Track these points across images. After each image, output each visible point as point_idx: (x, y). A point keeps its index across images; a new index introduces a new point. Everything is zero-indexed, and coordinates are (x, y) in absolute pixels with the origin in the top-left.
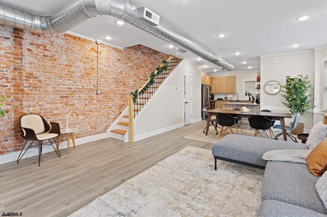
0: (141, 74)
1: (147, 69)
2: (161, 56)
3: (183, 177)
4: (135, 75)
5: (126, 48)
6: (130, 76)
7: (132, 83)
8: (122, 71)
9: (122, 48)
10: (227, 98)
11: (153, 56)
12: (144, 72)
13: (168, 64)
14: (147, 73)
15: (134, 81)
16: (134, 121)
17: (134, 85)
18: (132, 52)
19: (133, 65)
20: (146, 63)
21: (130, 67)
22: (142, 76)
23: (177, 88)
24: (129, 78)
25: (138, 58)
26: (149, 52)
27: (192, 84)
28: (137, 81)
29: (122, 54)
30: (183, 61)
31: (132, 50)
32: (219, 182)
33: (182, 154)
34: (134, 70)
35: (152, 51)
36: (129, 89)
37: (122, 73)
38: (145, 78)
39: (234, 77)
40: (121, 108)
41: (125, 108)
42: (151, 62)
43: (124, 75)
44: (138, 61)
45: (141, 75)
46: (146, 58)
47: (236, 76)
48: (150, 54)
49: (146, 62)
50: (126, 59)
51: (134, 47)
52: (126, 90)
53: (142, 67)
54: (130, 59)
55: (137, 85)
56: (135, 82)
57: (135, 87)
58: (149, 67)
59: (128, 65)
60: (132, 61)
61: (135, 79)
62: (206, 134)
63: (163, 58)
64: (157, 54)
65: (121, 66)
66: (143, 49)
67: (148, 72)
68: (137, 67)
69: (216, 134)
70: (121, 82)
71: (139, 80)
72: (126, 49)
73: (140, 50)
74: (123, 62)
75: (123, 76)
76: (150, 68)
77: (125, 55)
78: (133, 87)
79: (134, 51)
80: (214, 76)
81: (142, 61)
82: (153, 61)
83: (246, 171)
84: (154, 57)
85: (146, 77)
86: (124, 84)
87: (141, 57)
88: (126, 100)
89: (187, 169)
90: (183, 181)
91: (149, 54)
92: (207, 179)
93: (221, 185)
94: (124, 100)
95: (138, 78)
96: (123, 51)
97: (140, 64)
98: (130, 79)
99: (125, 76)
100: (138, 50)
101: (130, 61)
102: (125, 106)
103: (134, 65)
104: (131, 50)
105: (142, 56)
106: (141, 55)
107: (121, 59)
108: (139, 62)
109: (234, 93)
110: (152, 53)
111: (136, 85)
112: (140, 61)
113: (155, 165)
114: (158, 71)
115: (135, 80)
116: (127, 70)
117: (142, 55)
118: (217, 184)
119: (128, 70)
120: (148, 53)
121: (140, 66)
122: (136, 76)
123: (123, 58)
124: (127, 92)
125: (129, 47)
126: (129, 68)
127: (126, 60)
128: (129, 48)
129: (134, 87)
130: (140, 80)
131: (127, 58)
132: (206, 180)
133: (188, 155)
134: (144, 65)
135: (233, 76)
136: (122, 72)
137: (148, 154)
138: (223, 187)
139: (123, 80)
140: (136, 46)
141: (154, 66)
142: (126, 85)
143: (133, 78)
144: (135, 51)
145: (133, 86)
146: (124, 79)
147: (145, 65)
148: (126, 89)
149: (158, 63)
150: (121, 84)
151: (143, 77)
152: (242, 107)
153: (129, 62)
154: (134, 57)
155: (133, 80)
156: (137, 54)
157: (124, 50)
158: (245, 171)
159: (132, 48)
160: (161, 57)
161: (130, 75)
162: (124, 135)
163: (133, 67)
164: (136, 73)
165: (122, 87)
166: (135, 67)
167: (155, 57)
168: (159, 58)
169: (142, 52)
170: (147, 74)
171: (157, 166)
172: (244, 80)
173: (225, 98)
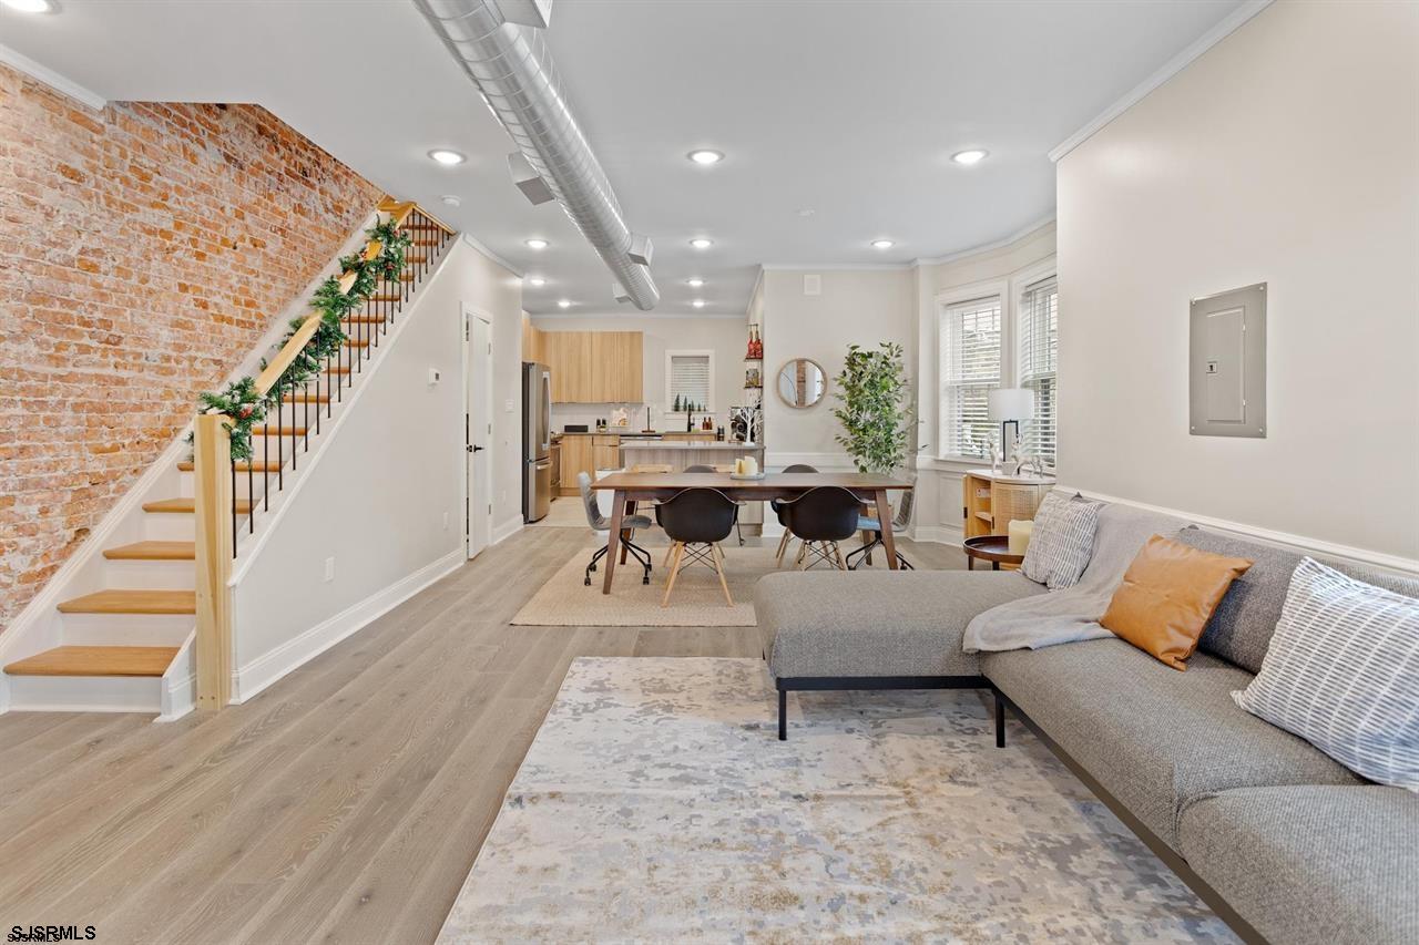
0: (221, 286)
1: (254, 261)
2: (329, 200)
3: (694, 821)
4: (184, 288)
5: (123, 104)
6: (150, 292)
7: (166, 335)
8: (97, 252)
9: (98, 103)
10: (604, 422)
11: (288, 190)
12: (240, 273)
13: (404, 249)
14: (259, 284)
15: (178, 324)
16: (238, 573)
17: (180, 348)
18: (165, 142)
19: (172, 225)
20: (253, 227)
21: (150, 232)
22: (228, 297)
23: (437, 376)
24: (144, 304)
25: (203, 187)
26: (265, 165)
27: (490, 359)
28: (193, 328)
29: (96, 137)
30: (459, 243)
31: (164, 131)
32: (842, 787)
33: (586, 705)
34: (178, 254)
35: (284, 163)
36: (146, 372)
37: (94, 268)
38: (244, 312)
39: (635, 337)
40: (89, 496)
41: (113, 499)
42: (278, 222)
43: (108, 281)
44: (205, 207)
45: (224, 291)
46: (249, 195)
47: (640, 333)
48: (274, 179)
49: (249, 219)
50: (126, 181)
51: (174, 112)
52: (120, 382)
53: (225, 242)
54: (152, 184)
55: (198, 349)
56: (186, 332)
57: (186, 364)
58: (267, 250)
59: (140, 217)
60: (165, 198)
61: (185, 314)
62: (606, 591)
63: (340, 210)
64: (307, 183)
65: (88, 221)
66: (236, 141)
67: (261, 280)
68: (194, 242)
69: (644, 583)
70: (87, 324)
71: (207, 318)
72: (120, 111)
73: (218, 143)
74: (101, 193)
75: (99, 286)
76: (273, 255)
77: (115, 153)
78: (173, 364)
79: (178, 138)
80: (549, 328)
81: (227, 210)
82: (291, 222)
83: (879, 709)
84: (293, 196)
85: (249, 304)
86: (107, 342)
87: (221, 184)
88: (127, 442)
89: (678, 773)
90: (716, 840)
91: (269, 173)
92: (795, 793)
93: (860, 796)
94: (108, 445)
95: (205, 306)
96: (101, 121)
97: (217, 227)
98: (153, 309)
99: (115, 291)
100: (205, 138)
101: (152, 197)
102: (113, 486)
103: (178, 226)
104: (155, 127)
105: (225, 181)
106: (219, 173)
107: (87, 172)
108: (207, 213)
109: (634, 403)
110: (282, 172)
111: (193, 353)
112: (216, 206)
113: (506, 807)
114: (358, 281)
115: (181, 316)
116: (129, 248)
117: (225, 172)
118: (845, 798)
119: (135, 253)
120: (259, 166)
121: (214, 238)
122: (189, 296)
123: (101, 164)
124: (127, 395)
125: (147, 104)
126: (143, 240)
127: (121, 187)
128: (142, 107)
129: (177, 362)
130: (216, 320)
131: (129, 174)
132: (795, 797)
133: (616, 705)
134: (240, 232)
135: (632, 334)
136: (92, 259)
137: (398, 756)
138: (876, 802)
139: (98, 315)
140: (193, 112)
141: (295, 248)
142: (121, 347)
143: (170, 308)
144: (186, 141)
145: (174, 354)
146: (111, 304)
147: (247, 236)
148: (123, 374)
149: (316, 236)
150: (86, 341)
151: (232, 303)
152: (738, 460)
153: (139, 202)
154: (175, 176)
155: (170, 316)
156: (193, 158)
157: (110, 112)
158: (877, 712)
159: (166, 112)
160: (330, 207)
161: (151, 285)
162: (161, 676)
163: (170, 238)
164: (193, 275)
165: (96, 357)
166: (186, 236)
167: (301, 197)
168: (321, 210)
169: (228, 158)
170: (253, 290)
171: (517, 811)
172: (671, 352)
173: (598, 422)
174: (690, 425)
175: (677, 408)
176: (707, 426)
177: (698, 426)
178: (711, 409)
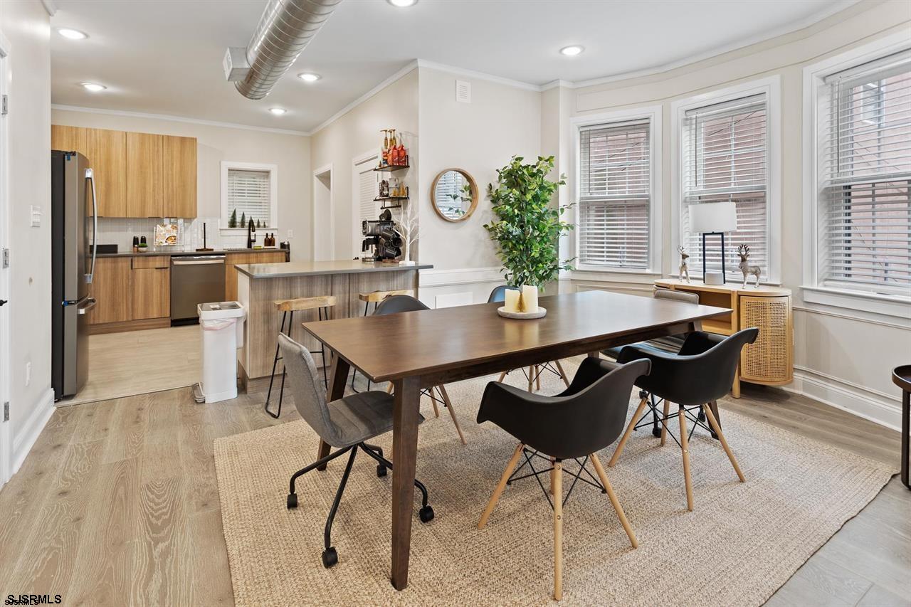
10: (144, 240)
39: (187, 144)
47: (194, 140)
135: (183, 139)
172: (227, 165)
173: (135, 241)
174: (250, 242)
175: (233, 224)
176: (269, 242)
177: (260, 243)
178: (273, 225)
